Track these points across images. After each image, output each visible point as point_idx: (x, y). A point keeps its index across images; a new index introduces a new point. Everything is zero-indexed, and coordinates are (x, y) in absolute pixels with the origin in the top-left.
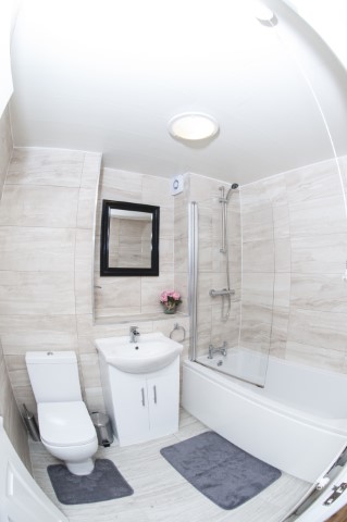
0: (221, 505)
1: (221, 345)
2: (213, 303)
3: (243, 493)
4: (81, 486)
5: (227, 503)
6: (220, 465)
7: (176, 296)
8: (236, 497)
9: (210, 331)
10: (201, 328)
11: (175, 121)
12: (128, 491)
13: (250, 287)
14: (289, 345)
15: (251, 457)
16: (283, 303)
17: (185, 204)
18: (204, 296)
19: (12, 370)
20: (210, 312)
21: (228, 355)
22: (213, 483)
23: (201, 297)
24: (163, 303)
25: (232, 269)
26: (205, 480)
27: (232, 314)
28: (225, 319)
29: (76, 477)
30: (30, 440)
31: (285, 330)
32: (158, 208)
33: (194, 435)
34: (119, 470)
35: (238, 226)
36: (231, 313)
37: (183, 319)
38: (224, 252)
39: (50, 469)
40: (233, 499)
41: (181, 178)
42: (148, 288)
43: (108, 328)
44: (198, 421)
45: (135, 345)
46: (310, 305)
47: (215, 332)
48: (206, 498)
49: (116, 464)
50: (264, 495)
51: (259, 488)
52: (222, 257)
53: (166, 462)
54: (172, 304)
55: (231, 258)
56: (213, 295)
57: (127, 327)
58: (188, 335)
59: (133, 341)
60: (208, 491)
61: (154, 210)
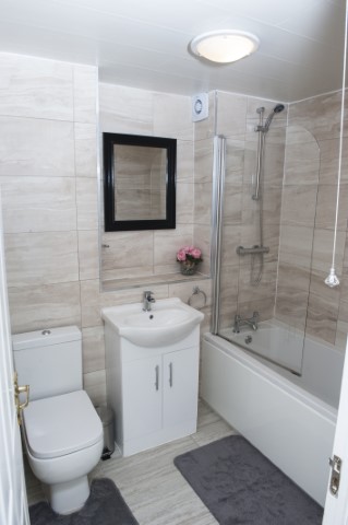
1: (251, 316)
2: (242, 261)
7: (195, 254)
9: (236, 297)
10: (226, 293)
13: (290, 244)
14: (341, 325)
17: (209, 137)
18: (231, 253)
20: (238, 275)
21: (260, 330)
23: (226, 255)
24: (180, 262)
25: (268, 220)
27: (265, 278)
28: (255, 282)
32: (175, 141)
35: (280, 163)
36: (264, 276)
37: (205, 283)
38: (258, 198)
42: (162, 244)
43: (117, 294)
44: (221, 419)
45: (149, 314)
47: (243, 299)
52: (254, 206)
54: (190, 264)
55: (267, 206)
56: (241, 252)
57: (140, 292)
58: (209, 301)
59: (147, 308)
61: (170, 145)
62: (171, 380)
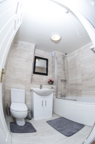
0: (66, 135)
1: (64, 94)
2: (62, 83)
3: (73, 132)
4: (20, 128)
5: (68, 135)
6: (65, 125)
7: (52, 80)
8: (71, 133)
9: (61, 90)
10: (59, 89)
11: (52, 35)
12: (35, 131)
13: (71, 79)
14: (82, 92)
15: (74, 122)
16: (80, 81)
17: (54, 58)
18: (59, 80)
19: (6, 94)
20: (61, 86)
21: (66, 97)
22: (63, 129)
24: (49, 82)
25: (66, 75)
26: (60, 129)
27: (67, 87)
28: (65, 88)
29: (19, 126)
30: (7, 116)
31: (81, 88)
32: (48, 59)
34: (33, 125)
35: (68, 64)
36: (67, 86)
37: (54, 86)
38: (64, 70)
39: (11, 123)
40: (70, 133)
41: (53, 53)
42: (45, 78)
46: (87, 80)
47: (63, 91)
48: (61, 133)
50: (80, 132)
51: (78, 130)
53: (48, 124)
54: (51, 82)
55: (66, 72)
58: (55, 91)
60: (62, 132)
62: (46, 105)
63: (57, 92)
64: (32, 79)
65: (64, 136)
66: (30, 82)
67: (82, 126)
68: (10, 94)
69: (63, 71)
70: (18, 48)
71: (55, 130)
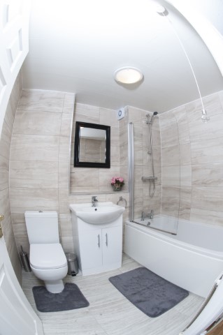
0: (148, 314)
1: (149, 212)
2: (144, 185)
3: (163, 306)
4: (54, 300)
5: (152, 313)
6: (148, 288)
7: (121, 180)
8: (158, 309)
9: (142, 203)
10: (137, 201)
11: (118, 72)
12: (86, 304)
13: (167, 176)
14: (192, 210)
15: (169, 283)
16: (187, 184)
17: (125, 124)
18: (138, 180)
19: (15, 223)
20: (142, 191)
21: (154, 219)
22: (143, 299)
24: (112, 184)
25: (156, 165)
26: (137, 297)
27: (156, 193)
28: (151, 196)
29: (52, 294)
30: (23, 271)
31: (189, 201)
32: (109, 127)
33: (132, 269)
34: (81, 290)
35: (159, 139)
36: (156, 192)
37: (125, 195)
38: (150, 154)
39: (34, 289)
40: (156, 310)
41: (123, 110)
42: (103, 175)
43: (78, 197)
44: (135, 261)
45: (95, 208)
46: (204, 184)
47: (146, 204)
48: (138, 309)
49: (79, 286)
50: (177, 308)
51: (174, 303)
53: (113, 286)
54: (118, 185)
55: (155, 157)
56: (144, 180)
57: (90, 197)
59: (94, 206)
60: (140, 304)
61: (107, 129)
62: (107, 243)
63: (132, 207)
64: (73, 180)
65: (145, 315)
66: (68, 190)
67: (184, 293)
68: (25, 223)
69: (148, 157)
70: (30, 108)
71: (128, 300)
